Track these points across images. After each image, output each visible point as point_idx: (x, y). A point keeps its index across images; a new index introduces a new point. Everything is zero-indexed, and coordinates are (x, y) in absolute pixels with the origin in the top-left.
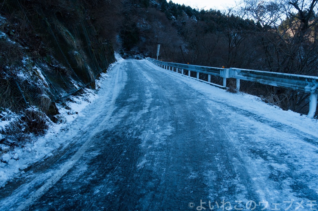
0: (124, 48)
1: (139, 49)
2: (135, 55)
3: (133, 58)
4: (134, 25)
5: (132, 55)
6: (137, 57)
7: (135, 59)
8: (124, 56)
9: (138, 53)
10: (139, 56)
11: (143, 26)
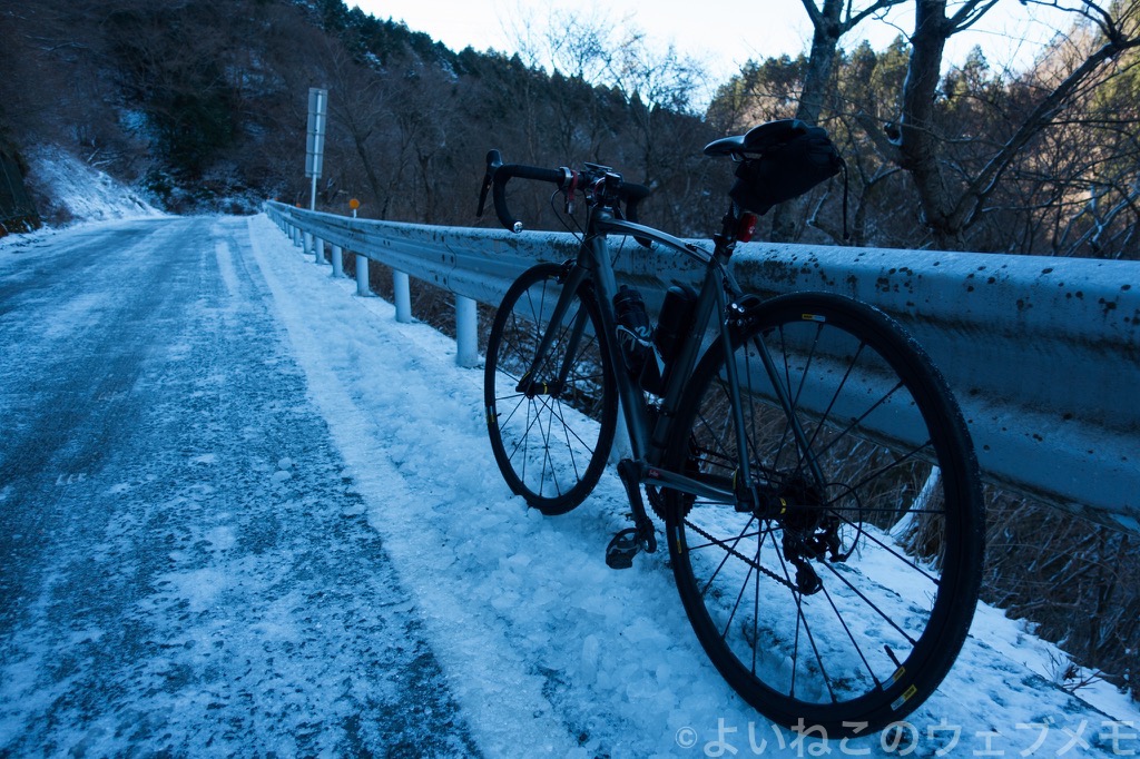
0: (172, 167)
1: (241, 172)
2: (223, 196)
3: (216, 208)
4: (211, 71)
5: (211, 196)
6: (232, 204)
7: (227, 211)
8: (175, 200)
9: (239, 189)
10: (242, 201)
11: (252, 82)
